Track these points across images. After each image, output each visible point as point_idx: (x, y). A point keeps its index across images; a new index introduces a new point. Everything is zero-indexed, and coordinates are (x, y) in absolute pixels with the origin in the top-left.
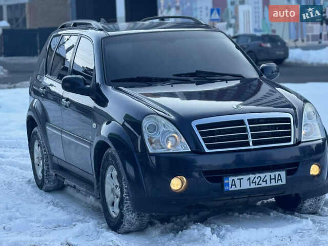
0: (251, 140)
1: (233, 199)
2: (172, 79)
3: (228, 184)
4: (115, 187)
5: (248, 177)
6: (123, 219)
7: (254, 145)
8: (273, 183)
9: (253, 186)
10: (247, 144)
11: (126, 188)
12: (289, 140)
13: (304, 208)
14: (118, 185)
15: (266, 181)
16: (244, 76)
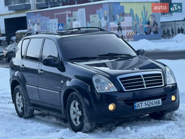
0: (145, 84)
1: (137, 113)
2: (97, 57)
3: (136, 106)
4: (77, 111)
5: (144, 102)
6: (83, 126)
7: (146, 87)
8: (156, 105)
9: (147, 106)
10: (143, 87)
11: (85, 111)
12: (162, 84)
13: (165, 117)
14: (79, 110)
15: (153, 104)
16: (131, 55)
